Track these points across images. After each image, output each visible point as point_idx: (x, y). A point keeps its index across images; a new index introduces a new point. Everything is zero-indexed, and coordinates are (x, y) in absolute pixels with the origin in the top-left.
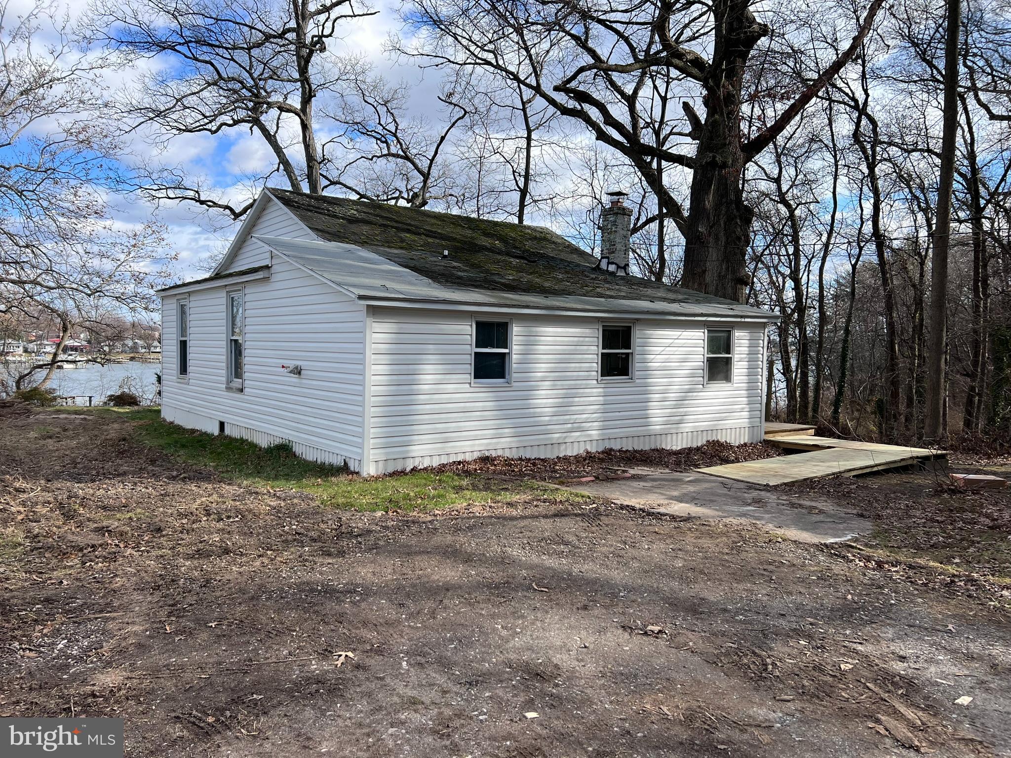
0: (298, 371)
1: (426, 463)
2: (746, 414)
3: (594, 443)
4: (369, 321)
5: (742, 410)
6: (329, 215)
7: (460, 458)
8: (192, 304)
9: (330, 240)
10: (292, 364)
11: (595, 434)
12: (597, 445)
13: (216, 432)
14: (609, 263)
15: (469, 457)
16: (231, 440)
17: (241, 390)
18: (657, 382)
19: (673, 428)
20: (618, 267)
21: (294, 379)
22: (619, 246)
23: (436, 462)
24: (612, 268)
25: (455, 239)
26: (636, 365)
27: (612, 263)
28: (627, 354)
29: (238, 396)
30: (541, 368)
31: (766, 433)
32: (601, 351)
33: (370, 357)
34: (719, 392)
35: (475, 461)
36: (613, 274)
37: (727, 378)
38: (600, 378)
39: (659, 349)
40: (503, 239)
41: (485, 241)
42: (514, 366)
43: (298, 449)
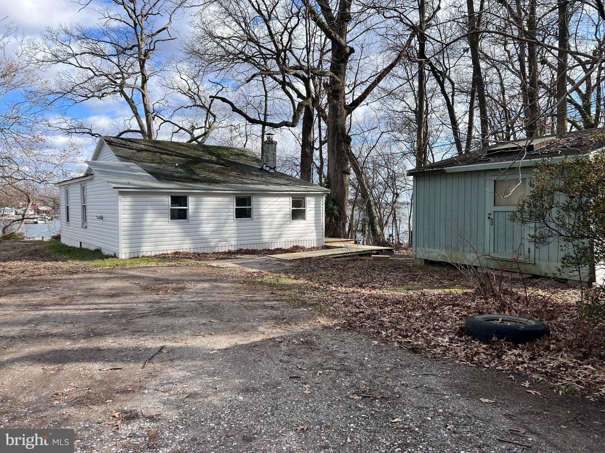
0: (101, 218)
1: (149, 254)
2: (315, 234)
3: (233, 247)
4: (120, 197)
5: (312, 232)
6: (129, 148)
7: (165, 252)
8: (70, 190)
9: (122, 161)
10: (99, 215)
11: (233, 243)
12: (235, 248)
13: (79, 247)
14: (266, 166)
15: (169, 252)
16: (84, 249)
17: (86, 227)
18: (266, 221)
19: (275, 240)
20: (270, 168)
21: (100, 221)
22: (270, 159)
23: (153, 254)
24: (268, 169)
25: (190, 157)
26: (254, 213)
27: (268, 166)
28: (250, 209)
29: (85, 230)
30: (204, 215)
31: (326, 242)
32: (235, 207)
33: (121, 212)
34: (299, 225)
35: (172, 254)
36: (268, 171)
37: (304, 218)
38: (235, 219)
39: (266, 206)
40: (218, 156)
41: (207, 157)
42: (190, 214)
43: (103, 251)
